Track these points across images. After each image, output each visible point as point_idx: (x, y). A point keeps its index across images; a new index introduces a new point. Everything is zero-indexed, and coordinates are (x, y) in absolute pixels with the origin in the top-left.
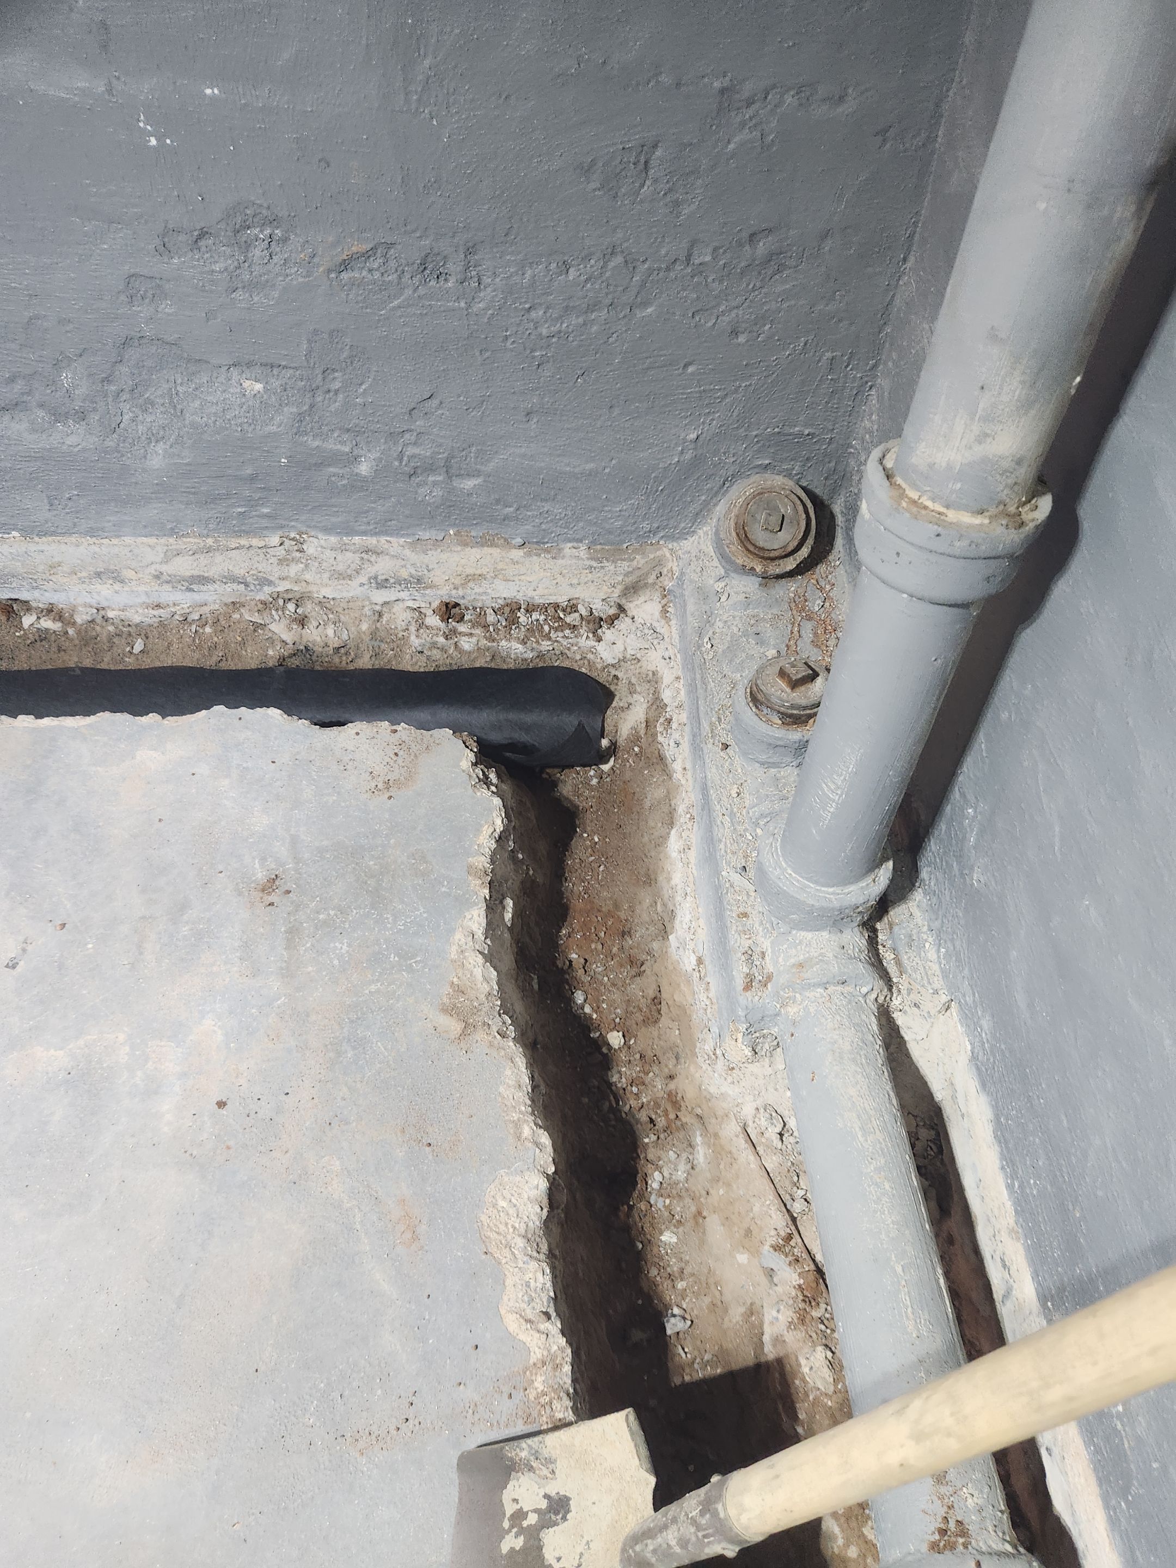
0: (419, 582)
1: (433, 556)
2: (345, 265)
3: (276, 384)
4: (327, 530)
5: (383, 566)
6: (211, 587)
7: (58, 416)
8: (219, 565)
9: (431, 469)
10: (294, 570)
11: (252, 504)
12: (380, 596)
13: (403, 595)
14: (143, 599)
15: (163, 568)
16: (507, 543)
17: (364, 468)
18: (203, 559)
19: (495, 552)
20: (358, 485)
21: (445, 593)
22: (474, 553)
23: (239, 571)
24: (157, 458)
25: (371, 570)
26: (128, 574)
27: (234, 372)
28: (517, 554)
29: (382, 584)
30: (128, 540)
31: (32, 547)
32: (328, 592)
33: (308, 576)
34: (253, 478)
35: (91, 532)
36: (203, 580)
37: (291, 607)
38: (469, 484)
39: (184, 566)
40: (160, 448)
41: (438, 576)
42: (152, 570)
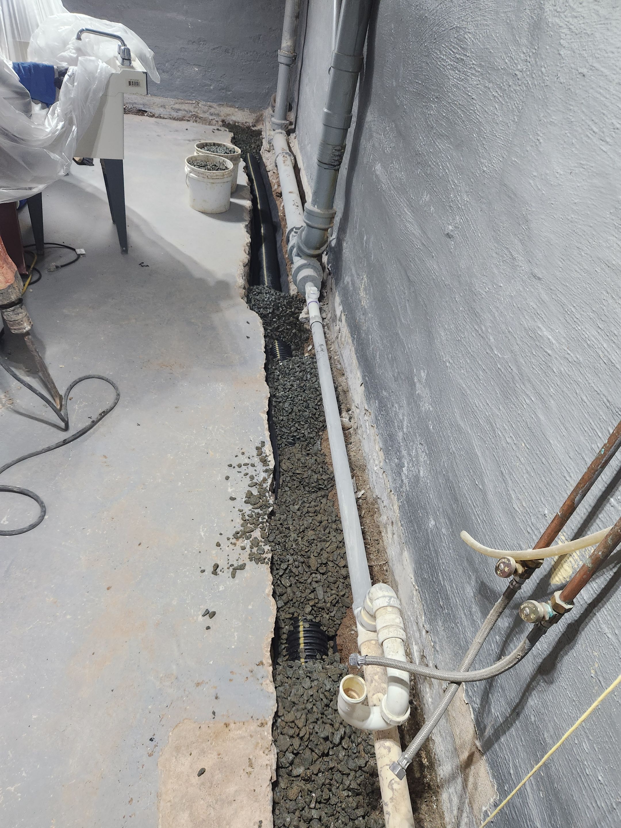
0: (218, 115)
1: (222, 108)
2: (214, 49)
3: (200, 69)
4: (204, 100)
5: (212, 110)
6: (181, 112)
7: (164, 72)
8: (183, 107)
9: (223, 89)
10: (196, 109)
11: (192, 93)
12: (211, 118)
13: (215, 118)
14: (168, 113)
15: (174, 106)
16: (235, 107)
17: (212, 88)
18: (181, 105)
19: (233, 109)
20: (210, 91)
21: (223, 118)
22: (229, 109)
23: (186, 109)
24: (178, 82)
25: (210, 111)
26: (167, 107)
27: (194, 66)
28: (237, 110)
29: (212, 115)
30: (169, 99)
31: (152, 98)
32: (201, 116)
33: (198, 112)
34: (193, 88)
35: (163, 96)
36: (179, 110)
37: (194, 118)
38: (229, 93)
39: (177, 106)
40: (179, 80)
41: (222, 114)
42: (171, 106)
